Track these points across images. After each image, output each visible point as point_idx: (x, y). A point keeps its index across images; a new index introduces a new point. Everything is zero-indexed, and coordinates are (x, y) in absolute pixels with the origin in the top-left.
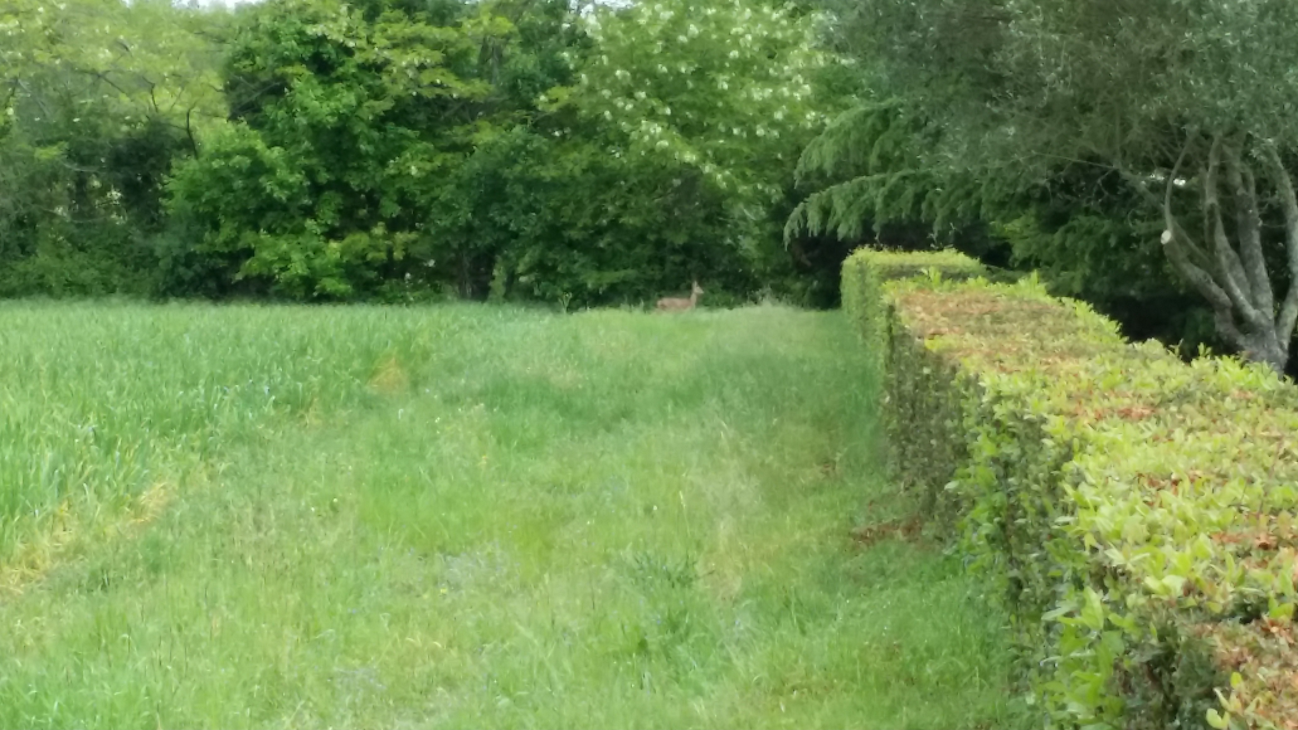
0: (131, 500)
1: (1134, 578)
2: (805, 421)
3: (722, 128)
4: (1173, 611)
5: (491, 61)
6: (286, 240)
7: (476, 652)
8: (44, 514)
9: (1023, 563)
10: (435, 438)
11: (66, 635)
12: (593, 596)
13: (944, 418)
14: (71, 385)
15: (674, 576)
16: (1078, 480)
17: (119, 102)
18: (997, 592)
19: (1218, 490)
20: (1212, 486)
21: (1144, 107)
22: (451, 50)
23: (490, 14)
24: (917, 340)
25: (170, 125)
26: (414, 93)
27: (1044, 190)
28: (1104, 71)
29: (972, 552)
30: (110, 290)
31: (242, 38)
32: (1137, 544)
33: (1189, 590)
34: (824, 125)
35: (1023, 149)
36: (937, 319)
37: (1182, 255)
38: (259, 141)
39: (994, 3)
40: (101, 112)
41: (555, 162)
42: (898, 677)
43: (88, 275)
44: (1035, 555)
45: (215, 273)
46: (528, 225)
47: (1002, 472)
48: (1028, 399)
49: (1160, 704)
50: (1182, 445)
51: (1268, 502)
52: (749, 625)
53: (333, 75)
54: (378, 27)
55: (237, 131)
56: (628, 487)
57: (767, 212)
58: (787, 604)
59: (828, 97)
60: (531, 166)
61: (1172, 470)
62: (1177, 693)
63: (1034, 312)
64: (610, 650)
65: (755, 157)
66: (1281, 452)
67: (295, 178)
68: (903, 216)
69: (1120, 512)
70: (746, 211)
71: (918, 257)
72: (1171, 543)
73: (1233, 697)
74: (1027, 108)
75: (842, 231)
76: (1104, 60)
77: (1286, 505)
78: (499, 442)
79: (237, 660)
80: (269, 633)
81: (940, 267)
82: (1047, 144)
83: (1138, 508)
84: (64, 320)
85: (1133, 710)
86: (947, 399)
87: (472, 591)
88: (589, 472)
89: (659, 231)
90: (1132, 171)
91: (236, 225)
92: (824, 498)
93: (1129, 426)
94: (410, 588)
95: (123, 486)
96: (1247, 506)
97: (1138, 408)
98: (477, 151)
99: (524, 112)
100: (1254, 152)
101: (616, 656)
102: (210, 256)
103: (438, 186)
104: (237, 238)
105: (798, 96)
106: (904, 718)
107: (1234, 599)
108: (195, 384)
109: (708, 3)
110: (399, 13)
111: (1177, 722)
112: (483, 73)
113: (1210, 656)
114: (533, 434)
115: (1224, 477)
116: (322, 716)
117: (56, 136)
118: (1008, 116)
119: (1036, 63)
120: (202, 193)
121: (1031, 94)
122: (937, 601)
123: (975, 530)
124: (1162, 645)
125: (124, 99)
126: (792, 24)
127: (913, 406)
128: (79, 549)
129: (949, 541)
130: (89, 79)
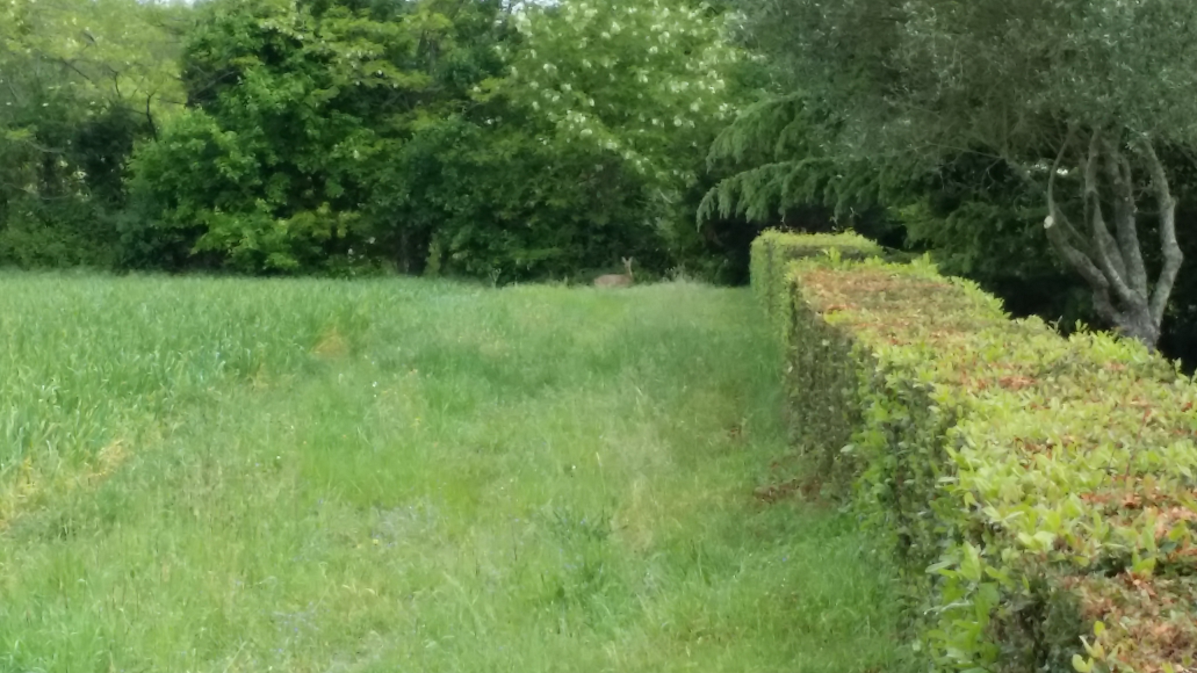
0: (90, 455)
1: (1008, 534)
2: (713, 389)
3: (642, 118)
4: (1044, 565)
5: (428, 54)
6: (238, 217)
7: (407, 598)
8: (9, 468)
9: (911, 520)
10: (372, 401)
11: (27, 579)
12: (515, 548)
13: (840, 387)
14: (37, 348)
15: (591, 530)
16: (961, 443)
17: (84, 89)
18: (887, 547)
19: (1089, 454)
20: (1083, 450)
21: (1029, 102)
22: (392, 43)
23: (428, 11)
24: (817, 314)
25: (131, 110)
26: (358, 83)
27: (937, 177)
28: (993, 68)
29: (865, 510)
30: (74, 262)
31: (199, 31)
32: (1013, 503)
33: (1059, 545)
34: (735, 116)
35: (918, 139)
36: (836, 295)
37: (1063, 239)
38: (214, 125)
39: (893, 5)
40: (69, 97)
41: (487, 148)
42: (795, 625)
43: (55, 248)
44: (922, 513)
45: (171, 247)
46: (461, 205)
47: (892, 437)
48: (917, 369)
49: (1031, 651)
50: (1057, 413)
51: (1135, 466)
52: (658, 576)
53: (283, 65)
54: (324, 21)
55: (194, 115)
56: (549, 449)
57: (682, 196)
58: (694, 557)
59: (740, 91)
60: (465, 151)
61: (1048, 435)
62: (1046, 640)
63: (926, 290)
64: (530, 597)
65: (671, 145)
66: (1148, 419)
67: (247, 160)
68: (807, 200)
69: (998, 473)
70: (662, 195)
71: (820, 239)
72: (1044, 502)
73: (1097, 644)
74: (922, 102)
75: (750, 214)
76: (993, 58)
77: (1152, 469)
78: (431, 405)
79: (184, 604)
80: (215, 579)
81: (840, 248)
82: (940, 135)
83: (1014, 470)
84: (31, 289)
85: (1007, 655)
86: (844, 369)
87: (404, 543)
88: (514, 433)
89: (582, 213)
90: (1017, 161)
91: (192, 203)
92: (729, 460)
93: (1008, 395)
94: (347, 539)
95: (83, 443)
96: (1115, 468)
97: (1019, 378)
98: (415, 138)
99: (459, 102)
100: (1130, 145)
101: (535, 603)
102: (168, 231)
103: (379, 169)
104: (193, 216)
105: (713, 89)
106: (800, 664)
107: (1100, 555)
108: (151, 349)
109: (629, 4)
110: (343, 9)
111: (1047, 667)
112: (421, 65)
113: (1077, 606)
114: (463, 397)
115: (1095, 442)
116: (263, 656)
117: (27, 119)
118: (905, 109)
119: (930, 60)
120: (162, 173)
121: (925, 89)
122: (832, 555)
123: (868, 490)
124: (1034, 595)
125: (90, 85)
126: (707, 23)
127: (812, 375)
128: (41, 500)
129: (844, 500)
130: (57, 67)
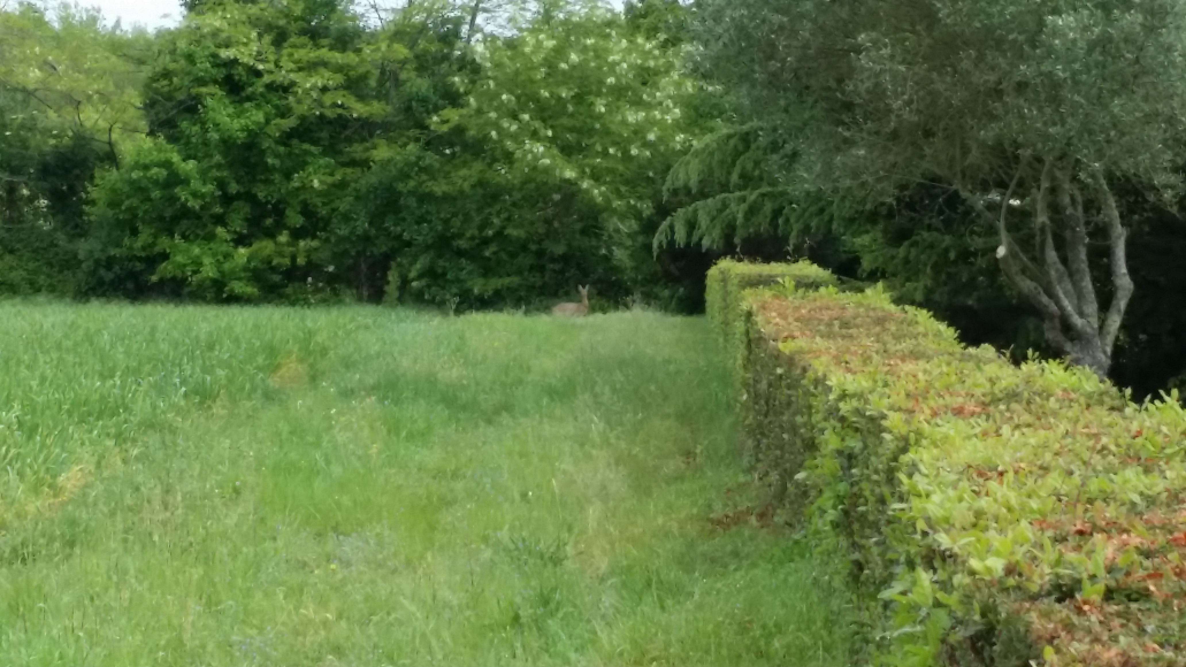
0: (51, 481)
1: (959, 560)
2: (669, 416)
3: (599, 148)
4: (994, 590)
5: (388, 84)
6: (199, 246)
7: (364, 622)
9: (863, 547)
10: (331, 427)
12: (472, 574)
13: (795, 414)
15: (547, 556)
16: (913, 469)
17: (47, 117)
18: (839, 573)
19: (1040, 481)
20: (1034, 478)
21: (982, 132)
22: (352, 73)
23: (388, 41)
24: (772, 343)
25: (92, 139)
26: (318, 113)
27: (890, 208)
28: (946, 99)
29: (818, 536)
30: (38, 290)
31: (160, 61)
32: (964, 529)
33: (1010, 570)
34: (691, 146)
35: (872, 170)
36: (790, 324)
37: (1015, 269)
38: (175, 154)
39: (848, 37)
40: (30, 126)
41: (446, 178)
42: (749, 650)
43: (16, 275)
44: (874, 539)
45: (133, 275)
46: (420, 234)
47: (846, 464)
48: (870, 397)
50: (1009, 440)
51: (1085, 493)
52: (613, 601)
53: (243, 94)
54: (285, 52)
55: (155, 144)
56: (506, 476)
57: (639, 226)
58: (649, 584)
59: (696, 121)
60: (424, 181)
61: (999, 462)
62: (997, 665)
63: (879, 319)
64: (487, 622)
65: (628, 175)
66: (1099, 447)
67: (209, 188)
68: (762, 230)
69: (949, 499)
70: (619, 224)
71: (775, 268)
72: (995, 529)
74: (876, 133)
75: (706, 243)
76: (946, 90)
77: (1102, 496)
78: (389, 432)
79: (143, 628)
80: (174, 604)
81: (795, 277)
82: (894, 165)
83: (965, 496)
86: (798, 397)
87: (362, 568)
88: (471, 460)
89: (540, 242)
90: (971, 192)
91: (153, 231)
92: (685, 487)
93: (961, 423)
94: (305, 564)
95: (43, 469)
96: (1066, 495)
97: (971, 406)
98: (374, 167)
99: (418, 131)
100: (1082, 176)
101: (491, 628)
102: (129, 259)
103: (338, 198)
104: (153, 245)
105: (669, 118)
107: (1050, 580)
108: (112, 377)
109: (587, 34)
110: (304, 39)
112: (381, 95)
113: (1027, 631)
114: (421, 425)
115: (1045, 469)
118: (859, 140)
119: (885, 90)
120: (122, 202)
121: (879, 119)
122: (785, 580)
123: (821, 517)
124: (984, 621)
125: (52, 114)
126: (664, 54)
127: (767, 403)
129: (798, 527)
130: (19, 96)
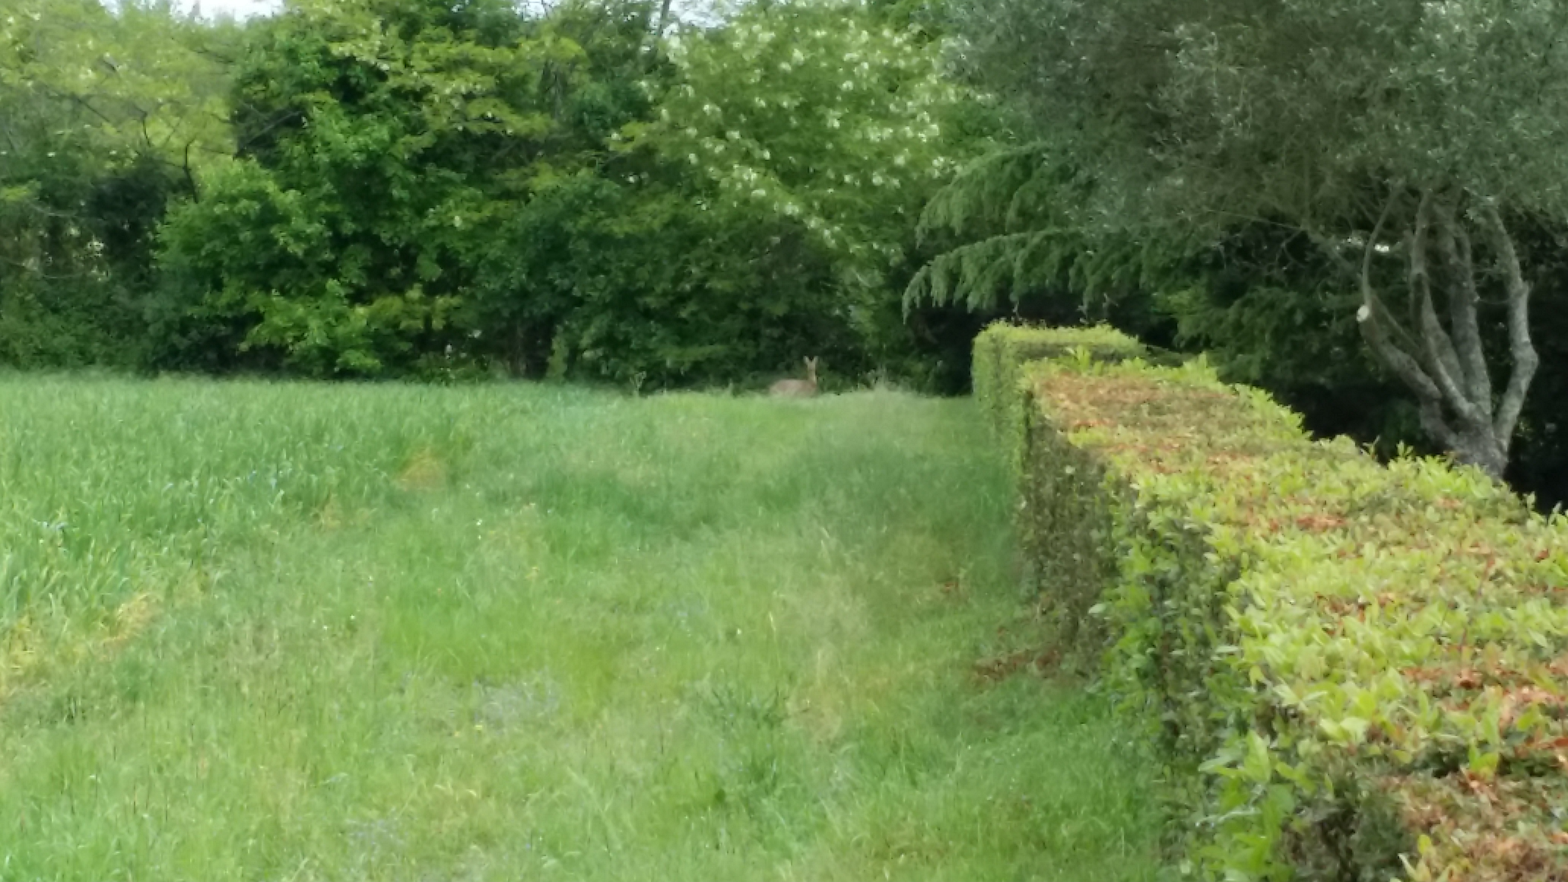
0: (106, 614)
1: (1307, 721)
2: (921, 530)
3: (831, 175)
4: (1353, 761)
5: (553, 91)
6: (303, 303)
7: (519, 802)
9: (1180, 703)
10: (476, 544)
11: (21, 775)
12: (662, 737)
13: (1090, 527)
14: (37, 473)
15: (761, 716)
16: (1246, 600)
17: (103, 133)
18: (1148, 738)
19: (1414, 617)
20: (1407, 611)
21: (1338, 156)
22: (506, 75)
23: (553, 34)
24: (1059, 433)
25: (163, 162)
26: (460, 128)
27: (1217, 255)
28: (1291, 111)
29: (1120, 689)
30: (91, 362)
31: (254, 57)
32: (1313, 679)
33: (1373, 735)
34: (954, 172)
35: (1192, 205)
36: (1083, 408)
37: (1381, 336)
38: (271, 182)
39: (1162, 30)
40: (82, 145)
41: (629, 214)
42: (1027, 839)
43: (62, 342)
44: (1194, 694)
45: (215, 342)
46: (596, 289)
47: (1157, 594)
48: (1189, 505)
49: (1336, 874)
50: (1372, 563)
51: (1473, 632)
52: (848, 775)
53: (362, 103)
54: (417, 46)
55: (246, 169)
56: (707, 607)
57: (885, 278)
58: (896, 751)
59: (960, 140)
60: (600, 219)
61: (1360, 592)
62: (1356, 859)
63: (1202, 402)
64: (681, 802)
65: (870, 211)
66: (1492, 572)
67: (316, 228)
68: (1047, 283)
69: (1293, 641)
70: (858, 276)
71: (1064, 334)
72: (1354, 680)
73: (1422, 865)
74: (1199, 156)
75: (972, 301)
76: (1291, 99)
77: (1496, 636)
78: (553, 550)
79: (228, 809)
80: (268, 777)
81: (1090, 347)
82: (1221, 199)
83: (1315, 636)
84: (32, 397)
85: (1303, 879)
86: (1093, 504)
87: (516, 729)
88: (661, 587)
89: (753, 299)
90: (1323, 234)
91: (242, 284)
92: (943, 623)
93: (1309, 538)
94: (441, 725)
95: (96, 598)
96: (1449, 636)
97: (1322, 518)
98: (534, 199)
99: (594, 153)
100: (1471, 214)
101: (687, 809)
102: (210, 321)
103: (486, 242)
104: (243, 301)
105: (923, 136)
107: (1426, 748)
108: (188, 476)
109: (816, 23)
110: (444, 31)
112: (545, 106)
113: (1396, 815)
114: (595, 541)
115: (1421, 601)
116: (331, 877)
117: (27, 172)
118: (1176, 165)
119: (1209, 101)
120: (202, 245)
121: (1203, 138)
122: (1076, 748)
123: (1123, 664)
124: (1339, 801)
125: (109, 129)
126: (918, 51)
127: (1053, 513)
128: (41, 673)
129: (1093, 676)
130: (67, 106)
